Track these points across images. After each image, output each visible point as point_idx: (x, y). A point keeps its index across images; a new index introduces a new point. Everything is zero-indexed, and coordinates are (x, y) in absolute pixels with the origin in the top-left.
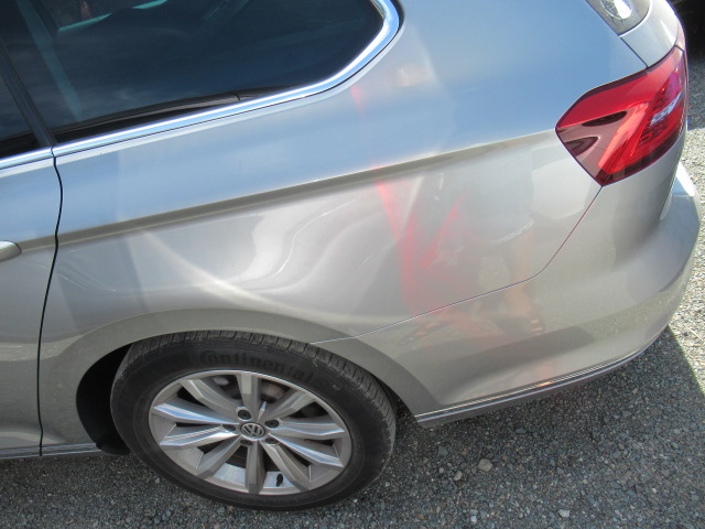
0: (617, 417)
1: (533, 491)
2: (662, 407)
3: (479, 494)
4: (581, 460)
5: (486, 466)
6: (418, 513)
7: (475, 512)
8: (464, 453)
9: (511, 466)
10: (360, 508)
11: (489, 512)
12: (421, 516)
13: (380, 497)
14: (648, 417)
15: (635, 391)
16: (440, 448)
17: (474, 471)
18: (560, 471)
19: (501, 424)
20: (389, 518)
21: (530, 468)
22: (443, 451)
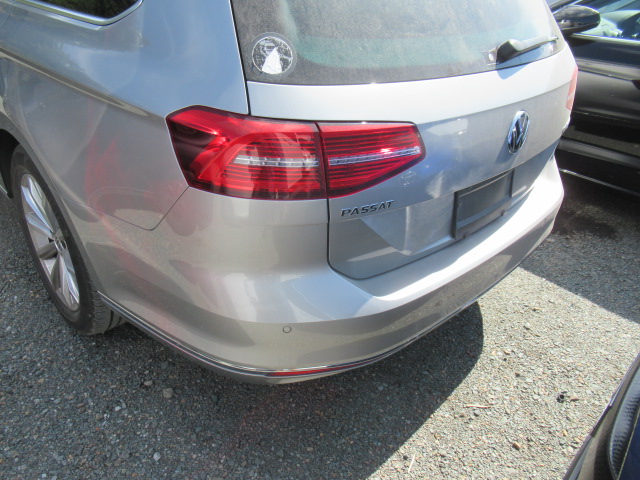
0: (273, 448)
1: (165, 430)
2: (307, 474)
3: (141, 401)
4: (213, 445)
5: (167, 393)
6: (105, 378)
7: (124, 406)
8: (171, 377)
9: (178, 407)
10: (90, 350)
11: (129, 414)
12: (103, 381)
13: (105, 354)
14: (289, 469)
15: (309, 449)
16: (166, 363)
17: (159, 389)
18: (194, 437)
19: (213, 384)
20: (90, 366)
21: (184, 419)
22: (164, 365)
